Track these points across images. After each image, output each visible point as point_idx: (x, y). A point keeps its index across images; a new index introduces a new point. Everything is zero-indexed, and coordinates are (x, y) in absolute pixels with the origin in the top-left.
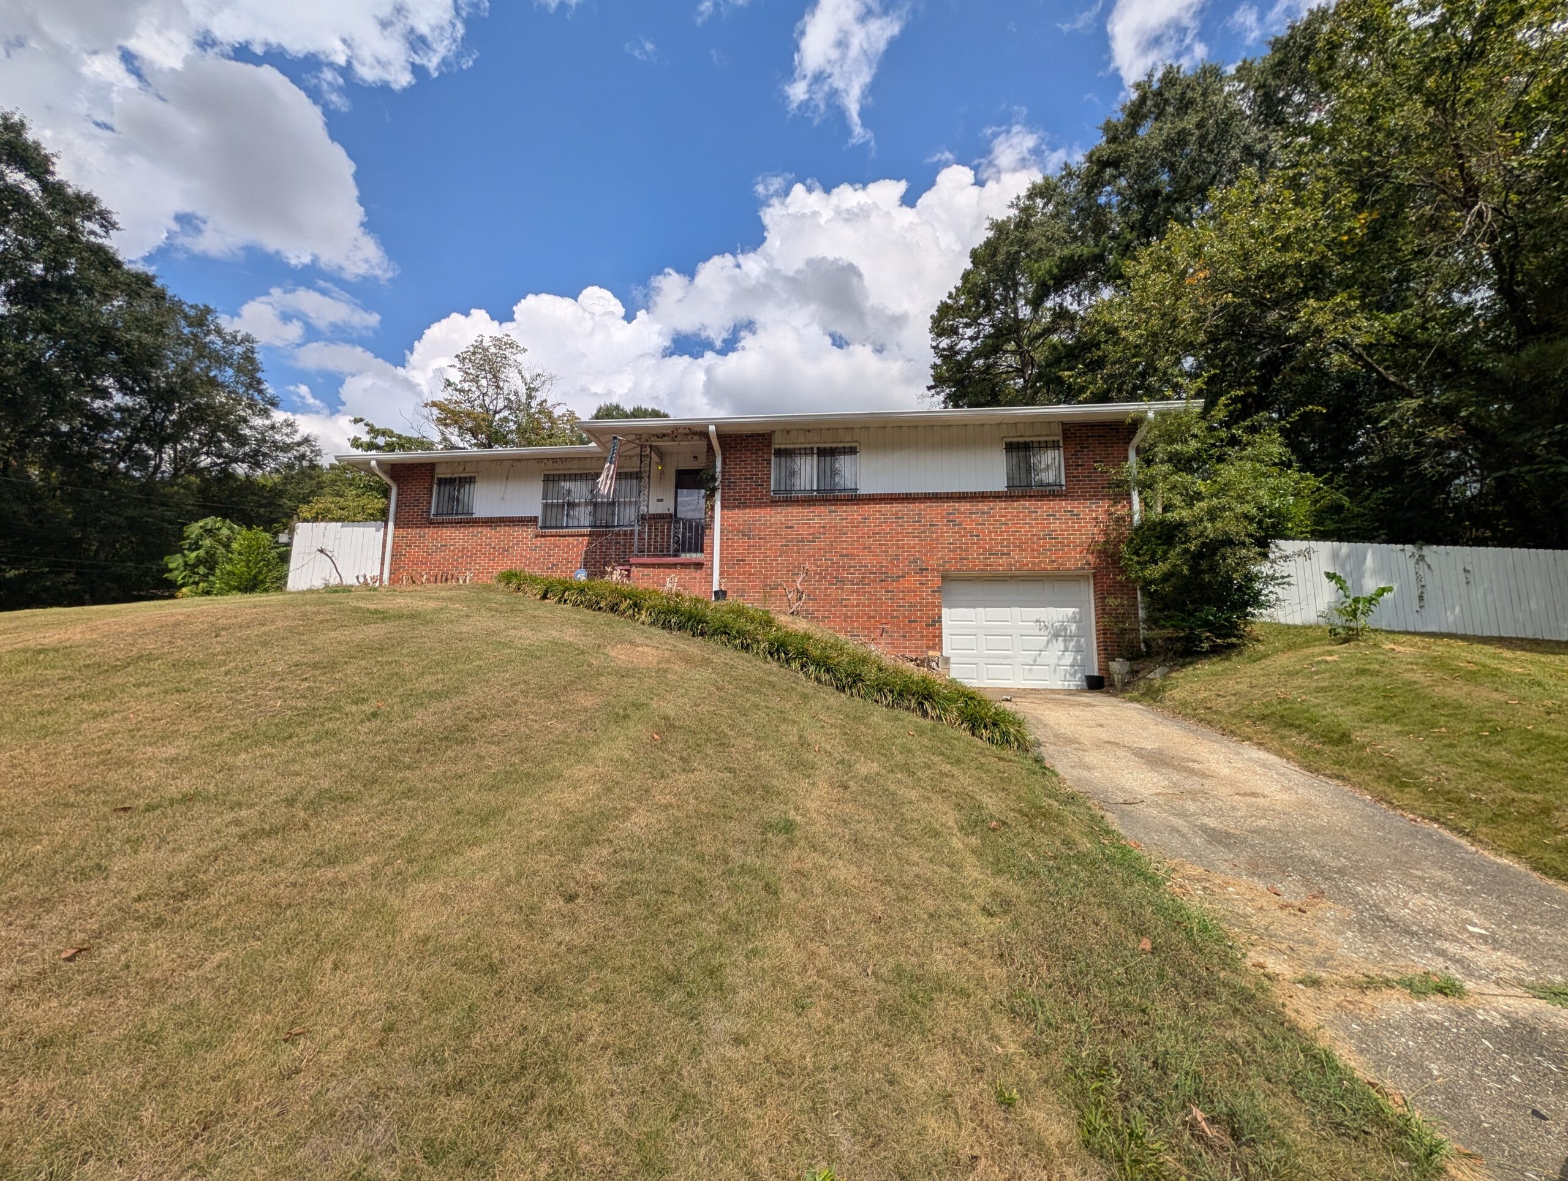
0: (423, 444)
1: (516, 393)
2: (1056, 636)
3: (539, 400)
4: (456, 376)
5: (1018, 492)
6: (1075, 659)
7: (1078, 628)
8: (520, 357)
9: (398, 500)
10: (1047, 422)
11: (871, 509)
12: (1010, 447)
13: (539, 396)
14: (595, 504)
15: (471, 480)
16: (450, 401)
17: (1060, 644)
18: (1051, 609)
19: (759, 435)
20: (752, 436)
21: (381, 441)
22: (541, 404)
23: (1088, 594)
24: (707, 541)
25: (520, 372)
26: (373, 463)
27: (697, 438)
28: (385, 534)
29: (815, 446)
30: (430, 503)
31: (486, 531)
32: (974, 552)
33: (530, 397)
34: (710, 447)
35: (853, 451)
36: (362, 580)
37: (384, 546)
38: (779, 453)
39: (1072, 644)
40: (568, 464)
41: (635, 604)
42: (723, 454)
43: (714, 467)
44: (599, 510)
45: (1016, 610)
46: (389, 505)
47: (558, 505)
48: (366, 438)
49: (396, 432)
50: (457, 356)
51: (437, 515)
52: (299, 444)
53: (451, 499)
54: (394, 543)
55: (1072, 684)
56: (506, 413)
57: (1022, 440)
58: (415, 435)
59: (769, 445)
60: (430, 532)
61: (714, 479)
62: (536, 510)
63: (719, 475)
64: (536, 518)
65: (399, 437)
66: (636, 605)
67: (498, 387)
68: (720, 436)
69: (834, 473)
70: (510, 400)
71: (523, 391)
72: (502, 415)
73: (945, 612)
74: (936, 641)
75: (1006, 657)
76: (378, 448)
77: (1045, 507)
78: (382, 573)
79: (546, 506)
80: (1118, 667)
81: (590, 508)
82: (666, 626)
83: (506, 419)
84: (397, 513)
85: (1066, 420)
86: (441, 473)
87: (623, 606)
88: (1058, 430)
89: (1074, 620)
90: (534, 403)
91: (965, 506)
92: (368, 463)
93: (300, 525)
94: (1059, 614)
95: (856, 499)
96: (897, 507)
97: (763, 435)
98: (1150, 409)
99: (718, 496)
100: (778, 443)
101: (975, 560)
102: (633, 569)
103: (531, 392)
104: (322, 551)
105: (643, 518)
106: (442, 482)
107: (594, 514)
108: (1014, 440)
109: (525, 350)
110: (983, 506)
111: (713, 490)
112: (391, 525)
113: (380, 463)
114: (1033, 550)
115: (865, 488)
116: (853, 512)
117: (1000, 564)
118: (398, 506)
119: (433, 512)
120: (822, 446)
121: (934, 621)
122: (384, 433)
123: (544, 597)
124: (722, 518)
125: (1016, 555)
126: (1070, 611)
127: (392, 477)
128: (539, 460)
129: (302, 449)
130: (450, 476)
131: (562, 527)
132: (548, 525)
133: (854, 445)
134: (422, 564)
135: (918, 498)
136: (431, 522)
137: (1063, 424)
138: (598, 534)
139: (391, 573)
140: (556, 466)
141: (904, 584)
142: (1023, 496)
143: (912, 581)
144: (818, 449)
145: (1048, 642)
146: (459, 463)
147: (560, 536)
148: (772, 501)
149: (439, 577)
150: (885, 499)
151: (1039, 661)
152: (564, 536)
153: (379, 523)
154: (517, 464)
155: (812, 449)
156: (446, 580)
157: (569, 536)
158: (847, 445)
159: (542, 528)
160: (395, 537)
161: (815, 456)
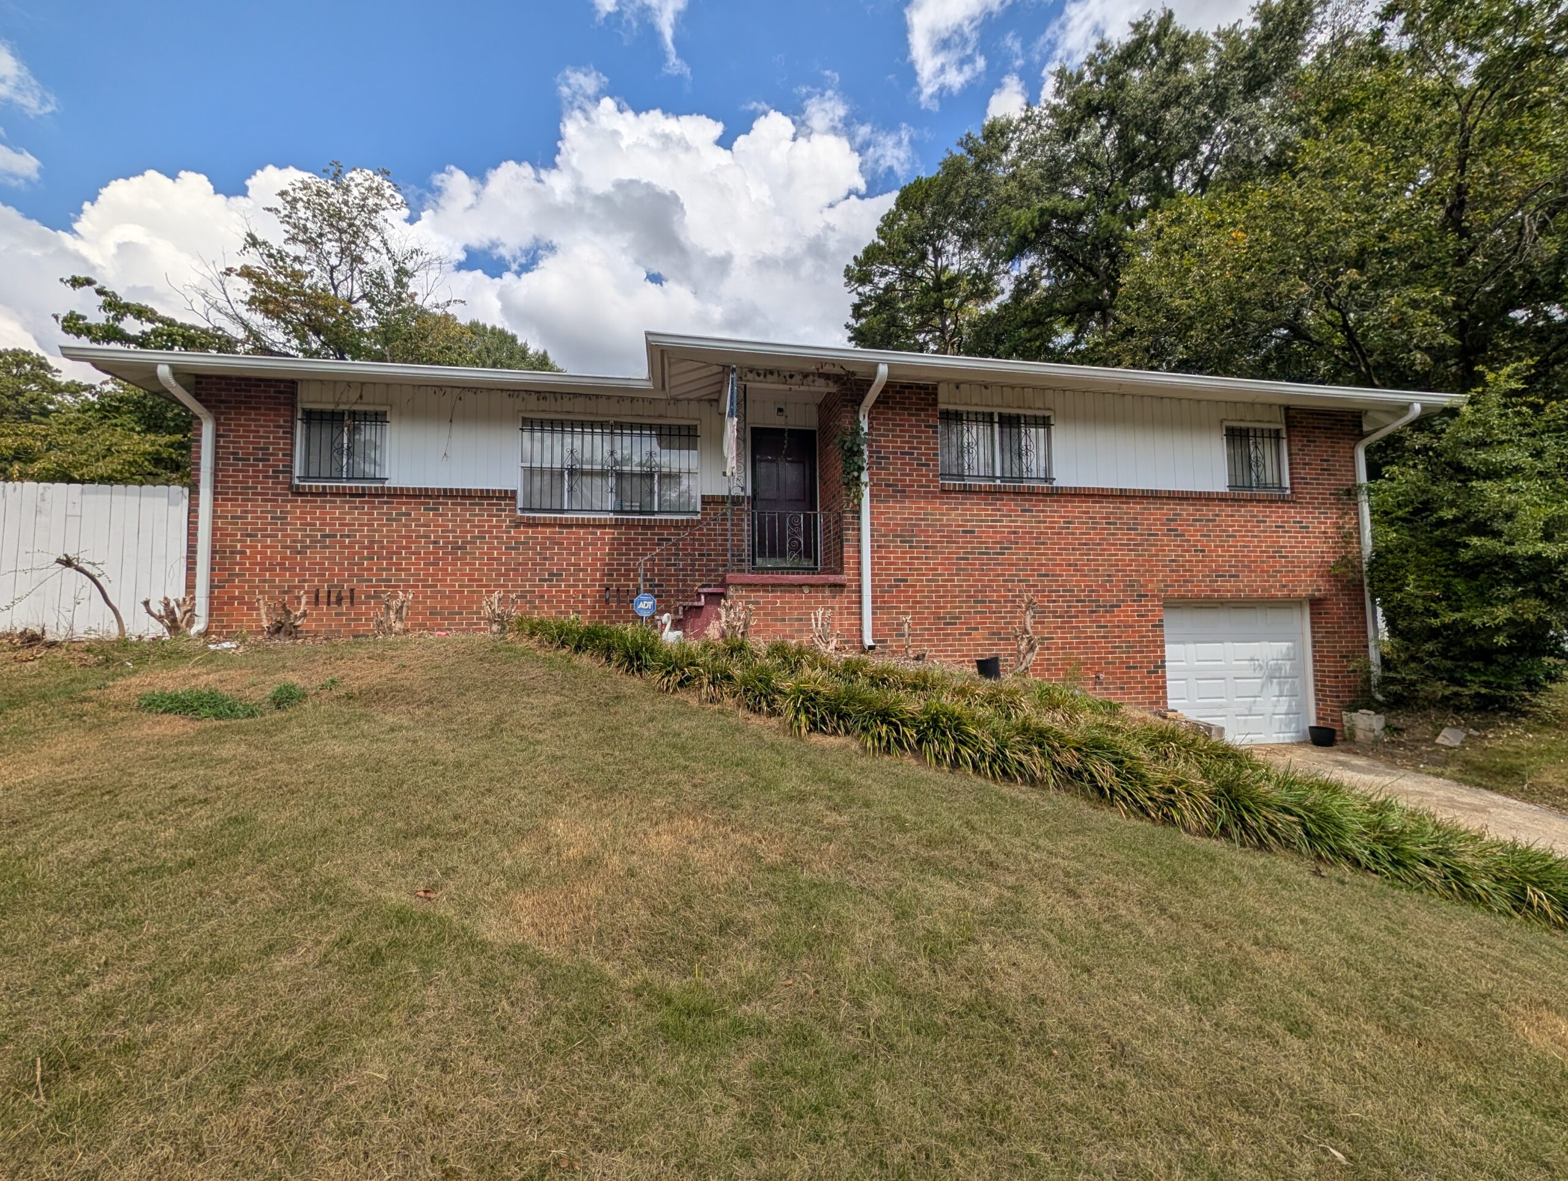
1: (382, 274)
2: (1271, 677)
5: (1242, 494)
6: (1290, 705)
7: (1292, 667)
9: (217, 447)
10: (1268, 405)
11: (1076, 508)
12: (1232, 435)
14: (620, 475)
15: (379, 418)
17: (1275, 688)
18: (1266, 645)
19: (919, 387)
20: (909, 387)
23: (1302, 623)
24: (848, 552)
26: (164, 370)
28: (193, 511)
29: (999, 411)
30: (291, 455)
31: (419, 513)
32: (1199, 572)
34: (852, 399)
35: (1046, 422)
36: (158, 609)
37: (192, 534)
38: (945, 417)
39: (1287, 687)
40: (567, 405)
42: (869, 412)
43: (861, 431)
44: (626, 485)
45: (1230, 646)
46: (197, 452)
47: (553, 472)
51: (306, 478)
53: (337, 450)
54: (215, 529)
55: (1287, 737)
57: (1243, 425)
59: (933, 403)
60: (295, 509)
61: (860, 452)
62: (512, 480)
63: (865, 445)
64: (514, 492)
67: (358, 259)
69: (1021, 454)
71: (391, 273)
74: (1159, 694)
75: (1220, 707)
77: (1275, 516)
78: (190, 586)
79: (529, 473)
80: (1364, 721)
81: (611, 481)
84: (216, 471)
85: (1292, 402)
86: (308, 399)
88: (1280, 416)
89: (1288, 657)
91: (1186, 510)
92: (152, 368)
94: (1273, 650)
95: (1054, 494)
96: (1109, 508)
97: (925, 387)
98: (1417, 400)
99: (865, 479)
100: (946, 401)
101: (1200, 584)
103: (401, 277)
104: (68, 563)
106: (310, 417)
107: (619, 493)
108: (1235, 425)
110: (1208, 511)
112: (205, 493)
114: (1262, 571)
115: (1062, 479)
116: (1054, 513)
117: (1228, 588)
118: (217, 458)
119: (297, 472)
120: (1005, 411)
121: (1156, 667)
125: (1244, 579)
126: (1284, 646)
127: (203, 400)
128: (512, 391)
130: (330, 407)
131: (562, 511)
132: (536, 506)
133: (1047, 413)
134: (284, 569)
135: (1134, 497)
136: (298, 492)
137: (1287, 408)
138: (630, 525)
139: (212, 587)
140: (543, 405)
141: (1119, 616)
142: (1251, 501)
143: (1128, 612)
144: (1000, 415)
145: (1262, 686)
146: (349, 384)
147: (561, 526)
148: (943, 491)
149: (323, 595)
150: (1093, 495)
151: (1255, 710)
152: (570, 526)
153: (176, 489)
154: (469, 395)
155: (991, 415)
156: (339, 601)
157: (578, 526)
158: (1039, 413)
159: (523, 510)
160: (215, 517)
161: (996, 426)
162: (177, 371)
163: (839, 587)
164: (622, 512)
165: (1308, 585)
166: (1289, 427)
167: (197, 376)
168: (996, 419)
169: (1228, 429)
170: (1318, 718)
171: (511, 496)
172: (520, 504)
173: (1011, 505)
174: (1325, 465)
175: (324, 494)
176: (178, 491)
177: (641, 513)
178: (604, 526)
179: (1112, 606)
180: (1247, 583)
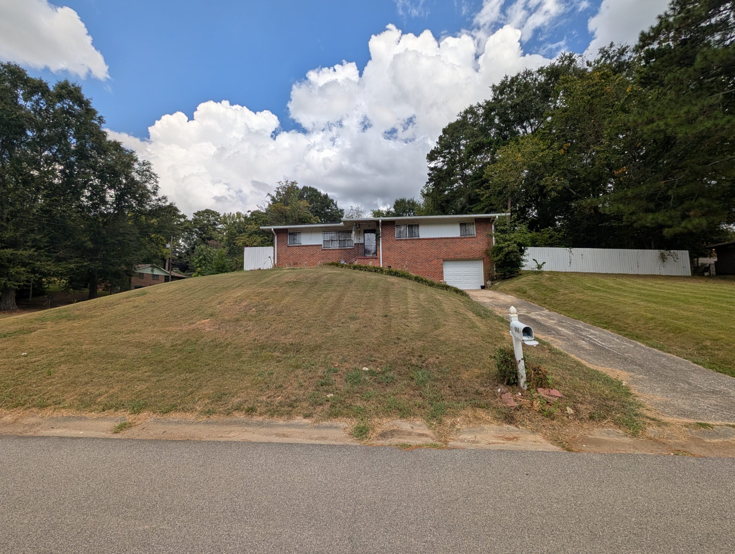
2: (474, 275)
6: (478, 281)
7: (478, 273)
9: (277, 240)
10: (471, 218)
11: (423, 242)
14: (340, 240)
15: (299, 234)
20: (389, 221)
23: (481, 264)
24: (378, 252)
27: (373, 222)
28: (274, 250)
30: (287, 240)
31: (307, 249)
34: (378, 225)
37: (274, 253)
38: (397, 226)
39: (477, 277)
40: (330, 228)
43: (379, 229)
47: (328, 241)
53: (294, 239)
54: (277, 253)
55: (477, 288)
59: (394, 224)
60: (288, 249)
61: (379, 234)
62: (321, 242)
68: (382, 222)
69: (413, 232)
73: (444, 270)
74: (442, 278)
75: (460, 282)
77: (470, 241)
78: (274, 263)
79: (324, 241)
80: (489, 283)
81: (338, 242)
84: (277, 244)
85: (476, 217)
86: (289, 231)
88: (474, 220)
91: (449, 241)
92: (271, 229)
95: (419, 239)
96: (431, 242)
97: (392, 221)
98: (497, 215)
99: (381, 238)
100: (397, 223)
101: (452, 256)
102: (357, 260)
106: (290, 234)
107: (340, 244)
108: (462, 222)
110: (455, 241)
112: (276, 247)
114: (467, 253)
115: (421, 237)
116: (419, 243)
117: (459, 257)
119: (288, 243)
120: (409, 224)
121: (441, 272)
124: (382, 245)
125: (463, 254)
126: (476, 269)
127: (276, 233)
128: (321, 227)
130: (293, 232)
131: (330, 247)
133: (418, 225)
134: (287, 259)
135: (436, 239)
136: (289, 247)
139: (277, 262)
142: (465, 238)
143: (435, 262)
146: (296, 228)
147: (330, 250)
148: (396, 240)
150: (428, 239)
151: (468, 282)
154: (314, 228)
156: (295, 264)
162: (274, 229)
163: (376, 258)
164: (340, 247)
165: (478, 255)
166: (476, 222)
168: (407, 226)
169: (460, 224)
170: (484, 283)
171: (321, 245)
172: (323, 247)
173: (410, 242)
174: (485, 229)
175: (292, 247)
176: (272, 248)
177: (344, 247)
178: (337, 250)
179: (432, 261)
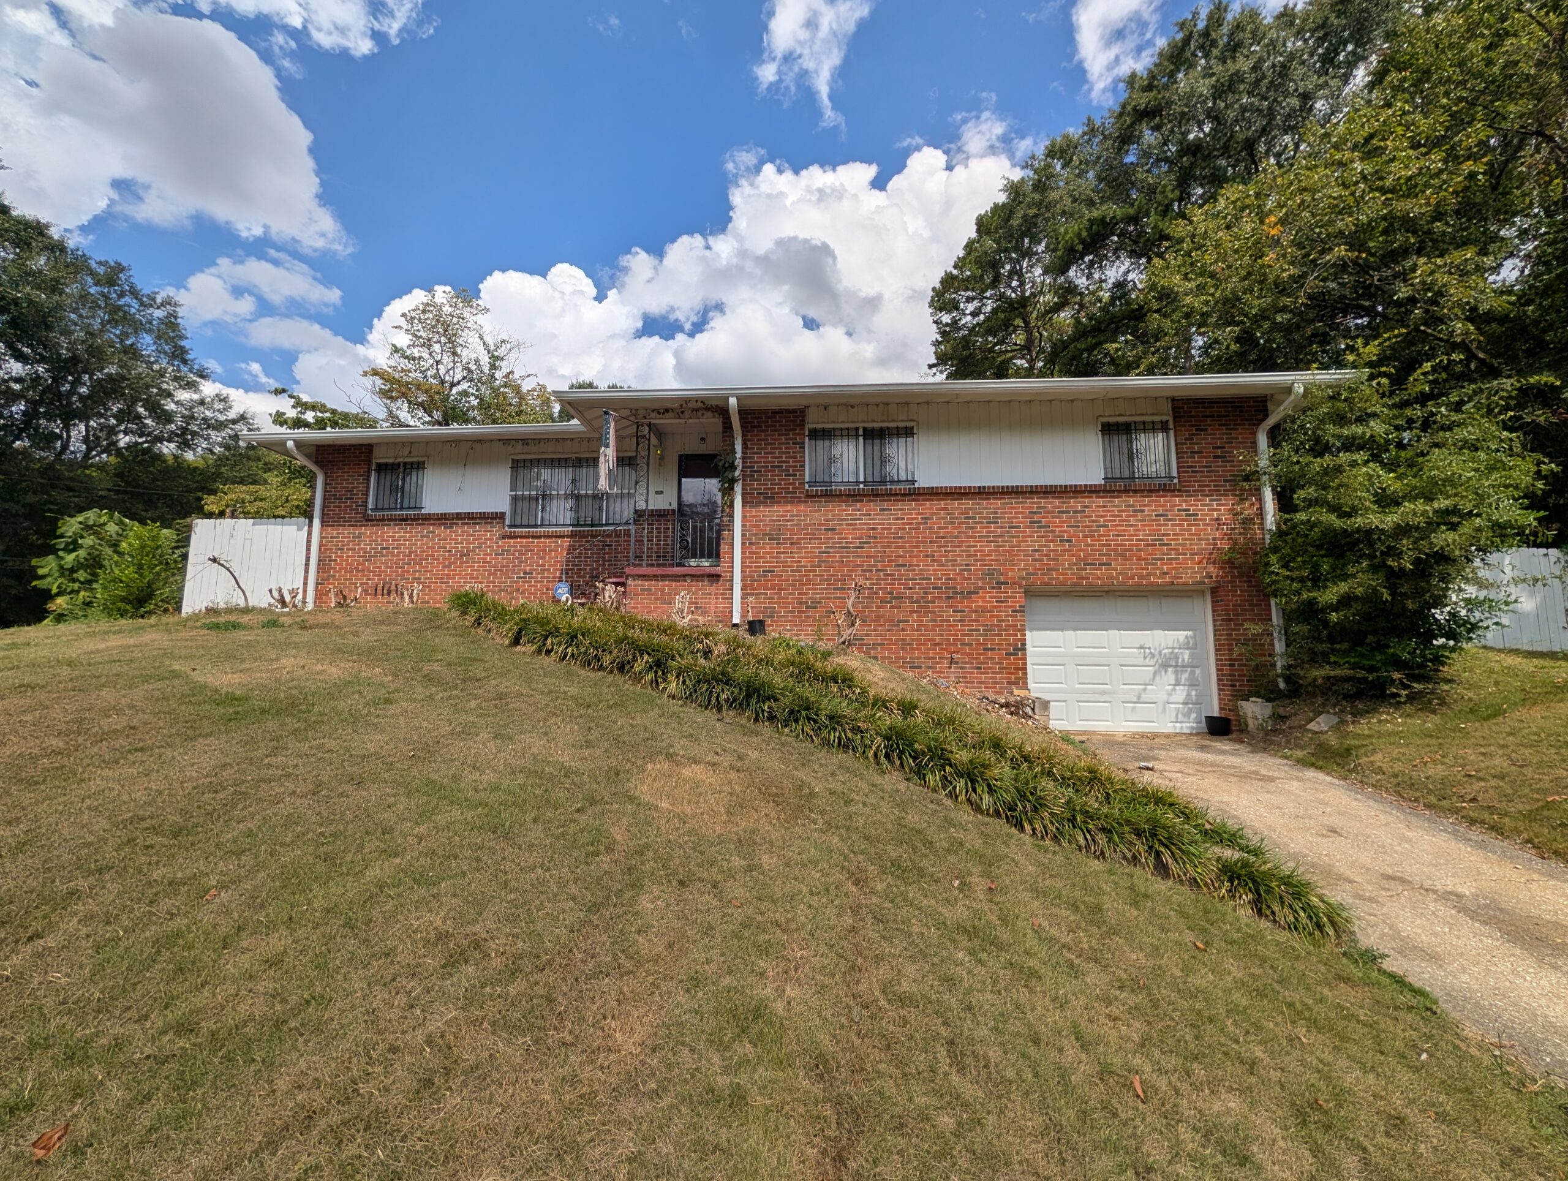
0: (362, 420)
1: (477, 361)
2: (1165, 666)
3: (504, 371)
4: (403, 340)
5: (1121, 485)
6: (1189, 695)
7: (1192, 656)
8: (480, 319)
9: (325, 491)
10: (1151, 397)
11: (936, 506)
12: (1109, 430)
13: (505, 367)
14: (578, 497)
15: (419, 466)
16: (395, 368)
17: (1170, 676)
18: (1159, 633)
19: (789, 412)
20: (780, 412)
21: (309, 416)
22: (507, 376)
23: (1204, 613)
24: (724, 548)
25: (481, 338)
26: (290, 444)
27: (709, 414)
28: (309, 534)
29: (861, 425)
30: (367, 495)
31: (440, 530)
32: (1065, 561)
33: (493, 367)
34: (727, 426)
35: (908, 432)
36: (276, 594)
37: (308, 549)
38: (815, 434)
39: (1185, 676)
40: (543, 447)
41: (658, 664)
42: (743, 435)
43: (734, 452)
44: (582, 504)
45: (1114, 634)
46: (313, 496)
47: (530, 497)
48: (291, 413)
49: (329, 406)
50: (404, 315)
51: (376, 509)
52: (234, 422)
53: (394, 489)
54: (321, 545)
55: (1186, 727)
56: (464, 386)
57: (1121, 419)
58: (354, 410)
59: (802, 424)
60: (366, 531)
61: (733, 467)
62: (502, 504)
63: (738, 462)
64: (503, 515)
65: (334, 412)
66: (659, 666)
67: (455, 354)
68: (743, 412)
69: (884, 461)
70: (469, 370)
71: (485, 360)
72: (460, 388)
73: (1032, 638)
74: (1018, 674)
75: (1104, 693)
76: (307, 425)
77: (1152, 505)
78: (305, 584)
79: (515, 499)
80: (1255, 710)
81: (570, 502)
82: (712, 704)
83: (465, 393)
84: (324, 507)
85: (1176, 394)
86: (381, 456)
87: (637, 667)
88: (1167, 407)
89: (1186, 646)
90: (499, 375)
91: (1053, 503)
92: (283, 443)
93: (199, 521)
94: (1168, 639)
95: (915, 494)
96: (967, 504)
97: (794, 411)
98: (1298, 380)
99: (738, 488)
100: (814, 420)
101: (1067, 572)
102: (630, 582)
103: (495, 361)
104: (214, 560)
105: (639, 514)
106: (381, 468)
107: (576, 509)
108: (1112, 420)
109: (486, 310)
110: (1075, 503)
111: (733, 481)
112: (317, 522)
113: (299, 444)
114: (1139, 559)
115: (924, 481)
116: (911, 510)
117: (1098, 576)
118: (325, 499)
119: (370, 506)
120: (869, 425)
121: (1016, 649)
122: (313, 407)
123: (516, 642)
124: (744, 517)
125: (1118, 566)
126: (1182, 635)
127: (316, 463)
128: (506, 441)
129: (237, 427)
130: (391, 460)
131: (536, 526)
132: (518, 522)
133: (909, 424)
134: (358, 571)
135: (993, 493)
136: (369, 519)
137: (1173, 400)
138: (582, 535)
139: (317, 584)
140: (527, 449)
141: (977, 602)
142: (1125, 491)
143: (987, 598)
144: (864, 429)
145: (1155, 674)
146: (403, 444)
147: (534, 537)
148: (808, 496)
149: (380, 589)
150: (951, 494)
151: (1144, 697)
152: (539, 537)
153: (302, 519)
154: (477, 446)
155: (857, 429)
156: (389, 592)
157: (545, 537)
158: (901, 425)
159: (510, 526)
160: (322, 538)
161: (861, 439)
162: (301, 444)
163: (714, 578)
164: (578, 525)
165: (1192, 572)
166: (1177, 416)
167: (318, 446)
168: (861, 432)
169: (1103, 425)
170: (1221, 709)
171: (501, 516)
172: (507, 522)
173: (871, 507)
174: (1219, 452)
175: (383, 520)
176: (302, 523)
177: (592, 525)
178: (563, 537)
179: (970, 593)
180: (1119, 571)
